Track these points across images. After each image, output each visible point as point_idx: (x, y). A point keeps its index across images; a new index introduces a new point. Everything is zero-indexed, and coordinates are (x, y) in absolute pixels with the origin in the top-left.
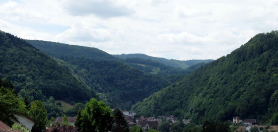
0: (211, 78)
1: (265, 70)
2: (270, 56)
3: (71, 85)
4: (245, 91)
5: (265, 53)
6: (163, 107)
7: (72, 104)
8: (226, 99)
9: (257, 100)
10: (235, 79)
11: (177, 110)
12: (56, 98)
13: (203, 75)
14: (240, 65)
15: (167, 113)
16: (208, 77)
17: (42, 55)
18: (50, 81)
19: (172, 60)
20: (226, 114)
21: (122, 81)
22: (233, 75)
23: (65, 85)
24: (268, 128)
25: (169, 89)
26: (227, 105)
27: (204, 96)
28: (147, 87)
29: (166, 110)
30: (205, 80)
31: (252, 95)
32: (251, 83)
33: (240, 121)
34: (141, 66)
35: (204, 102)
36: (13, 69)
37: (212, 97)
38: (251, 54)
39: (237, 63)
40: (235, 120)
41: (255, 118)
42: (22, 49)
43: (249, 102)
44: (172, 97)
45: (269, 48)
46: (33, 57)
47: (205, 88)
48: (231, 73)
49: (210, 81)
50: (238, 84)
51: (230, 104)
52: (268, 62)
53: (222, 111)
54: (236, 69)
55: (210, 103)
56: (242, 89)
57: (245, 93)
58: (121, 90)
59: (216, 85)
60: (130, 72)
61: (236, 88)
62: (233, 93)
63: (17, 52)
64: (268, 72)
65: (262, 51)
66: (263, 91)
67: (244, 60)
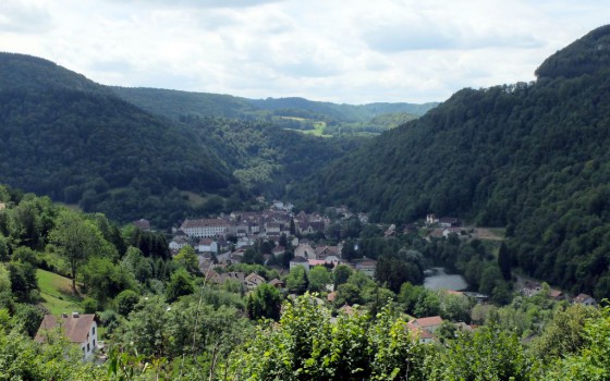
0: (397, 152)
1: (470, 147)
2: (476, 126)
3: (201, 167)
4: (442, 177)
5: (470, 123)
6: (332, 193)
7: (203, 196)
8: (417, 187)
9: (458, 191)
10: (430, 157)
11: (351, 198)
12: (182, 188)
13: (388, 146)
14: (437, 136)
15: (337, 202)
16: (394, 150)
17: (158, 125)
18: (172, 163)
19: (344, 105)
20: (417, 210)
21: (271, 150)
22: (428, 150)
23: (192, 168)
24: (472, 231)
25: (340, 165)
26: (418, 197)
27: (388, 179)
28: (307, 158)
29: (336, 197)
30: (389, 155)
31: (452, 184)
32: (452, 164)
33: (436, 220)
34: (298, 122)
35: (388, 190)
36: (120, 148)
37: (398, 182)
38: (452, 121)
39: (433, 131)
40: (430, 220)
41: (456, 216)
42: (130, 117)
43: (447, 195)
44: (343, 178)
45: (476, 114)
46: (145, 129)
47: (391, 167)
48: (426, 147)
49: (396, 157)
50: (434, 165)
51: (423, 196)
52: (474, 134)
53: (411, 207)
54: (432, 141)
55: (397, 192)
56: (439, 175)
57: (443, 180)
58: (270, 163)
59: (405, 163)
60: (282, 137)
61: (431, 172)
62: (427, 179)
63: (124, 124)
64: (474, 150)
65: (466, 118)
66: (466, 178)
67: (442, 128)
